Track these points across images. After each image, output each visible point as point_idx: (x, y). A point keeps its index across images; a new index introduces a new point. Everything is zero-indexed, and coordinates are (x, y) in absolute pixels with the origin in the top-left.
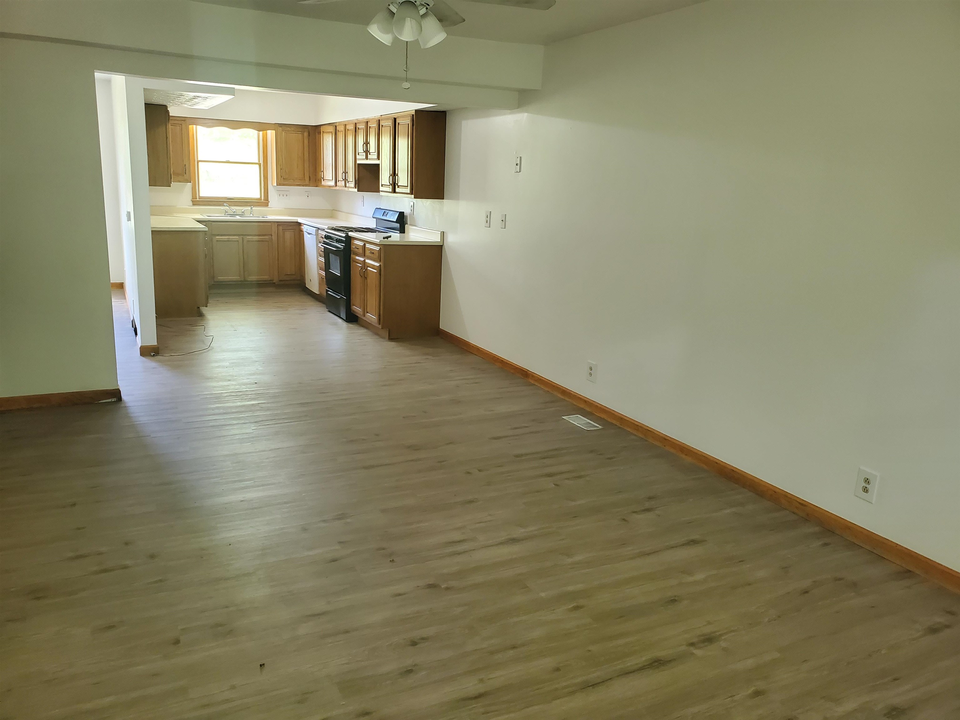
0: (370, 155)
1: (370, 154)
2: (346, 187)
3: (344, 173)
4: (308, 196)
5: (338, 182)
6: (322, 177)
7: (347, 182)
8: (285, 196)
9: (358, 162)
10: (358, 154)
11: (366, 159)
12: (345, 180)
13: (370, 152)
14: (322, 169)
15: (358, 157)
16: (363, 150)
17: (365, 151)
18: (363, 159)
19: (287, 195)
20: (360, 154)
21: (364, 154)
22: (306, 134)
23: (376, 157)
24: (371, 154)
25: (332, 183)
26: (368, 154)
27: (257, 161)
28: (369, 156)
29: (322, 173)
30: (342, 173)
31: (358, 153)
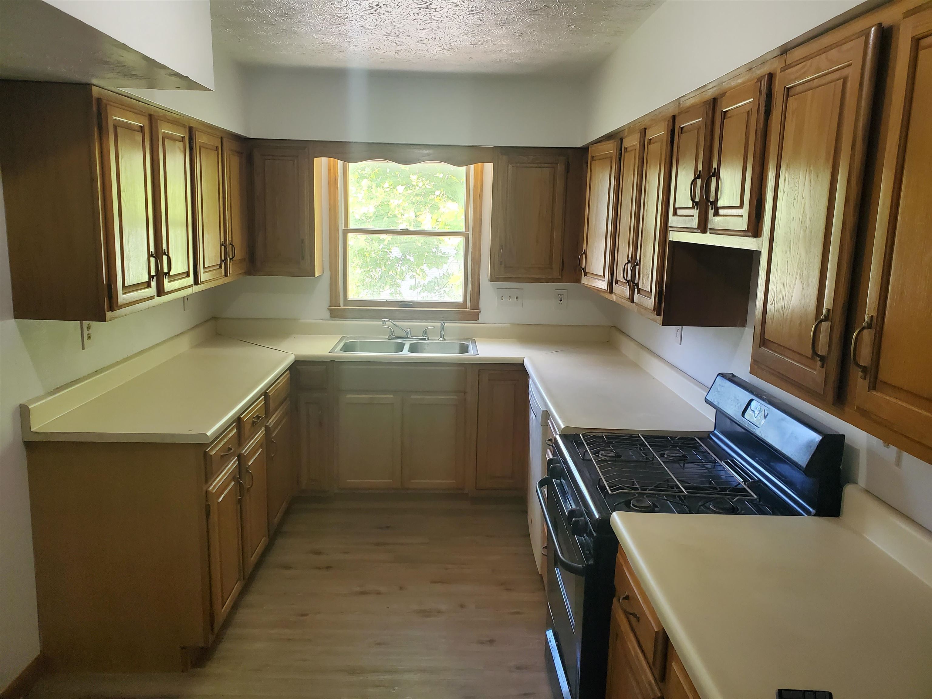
0: (717, 219)
1: (716, 214)
2: (633, 302)
3: (630, 265)
4: (561, 300)
5: (616, 283)
6: (583, 266)
7: (636, 290)
8: (513, 300)
9: (674, 236)
10: (675, 214)
11: (698, 228)
12: (633, 283)
13: (719, 204)
14: (584, 248)
15: (673, 221)
16: (693, 199)
17: (697, 203)
18: (690, 230)
19: (517, 297)
20: (679, 212)
21: (695, 212)
22: (560, 168)
23: (742, 224)
24: (721, 212)
25: (603, 285)
26: (711, 212)
27: (462, 229)
28: (715, 222)
29: (584, 256)
30: (627, 263)
31: (675, 210)
